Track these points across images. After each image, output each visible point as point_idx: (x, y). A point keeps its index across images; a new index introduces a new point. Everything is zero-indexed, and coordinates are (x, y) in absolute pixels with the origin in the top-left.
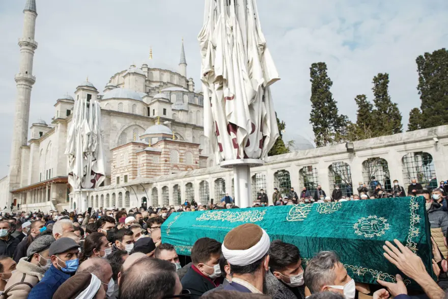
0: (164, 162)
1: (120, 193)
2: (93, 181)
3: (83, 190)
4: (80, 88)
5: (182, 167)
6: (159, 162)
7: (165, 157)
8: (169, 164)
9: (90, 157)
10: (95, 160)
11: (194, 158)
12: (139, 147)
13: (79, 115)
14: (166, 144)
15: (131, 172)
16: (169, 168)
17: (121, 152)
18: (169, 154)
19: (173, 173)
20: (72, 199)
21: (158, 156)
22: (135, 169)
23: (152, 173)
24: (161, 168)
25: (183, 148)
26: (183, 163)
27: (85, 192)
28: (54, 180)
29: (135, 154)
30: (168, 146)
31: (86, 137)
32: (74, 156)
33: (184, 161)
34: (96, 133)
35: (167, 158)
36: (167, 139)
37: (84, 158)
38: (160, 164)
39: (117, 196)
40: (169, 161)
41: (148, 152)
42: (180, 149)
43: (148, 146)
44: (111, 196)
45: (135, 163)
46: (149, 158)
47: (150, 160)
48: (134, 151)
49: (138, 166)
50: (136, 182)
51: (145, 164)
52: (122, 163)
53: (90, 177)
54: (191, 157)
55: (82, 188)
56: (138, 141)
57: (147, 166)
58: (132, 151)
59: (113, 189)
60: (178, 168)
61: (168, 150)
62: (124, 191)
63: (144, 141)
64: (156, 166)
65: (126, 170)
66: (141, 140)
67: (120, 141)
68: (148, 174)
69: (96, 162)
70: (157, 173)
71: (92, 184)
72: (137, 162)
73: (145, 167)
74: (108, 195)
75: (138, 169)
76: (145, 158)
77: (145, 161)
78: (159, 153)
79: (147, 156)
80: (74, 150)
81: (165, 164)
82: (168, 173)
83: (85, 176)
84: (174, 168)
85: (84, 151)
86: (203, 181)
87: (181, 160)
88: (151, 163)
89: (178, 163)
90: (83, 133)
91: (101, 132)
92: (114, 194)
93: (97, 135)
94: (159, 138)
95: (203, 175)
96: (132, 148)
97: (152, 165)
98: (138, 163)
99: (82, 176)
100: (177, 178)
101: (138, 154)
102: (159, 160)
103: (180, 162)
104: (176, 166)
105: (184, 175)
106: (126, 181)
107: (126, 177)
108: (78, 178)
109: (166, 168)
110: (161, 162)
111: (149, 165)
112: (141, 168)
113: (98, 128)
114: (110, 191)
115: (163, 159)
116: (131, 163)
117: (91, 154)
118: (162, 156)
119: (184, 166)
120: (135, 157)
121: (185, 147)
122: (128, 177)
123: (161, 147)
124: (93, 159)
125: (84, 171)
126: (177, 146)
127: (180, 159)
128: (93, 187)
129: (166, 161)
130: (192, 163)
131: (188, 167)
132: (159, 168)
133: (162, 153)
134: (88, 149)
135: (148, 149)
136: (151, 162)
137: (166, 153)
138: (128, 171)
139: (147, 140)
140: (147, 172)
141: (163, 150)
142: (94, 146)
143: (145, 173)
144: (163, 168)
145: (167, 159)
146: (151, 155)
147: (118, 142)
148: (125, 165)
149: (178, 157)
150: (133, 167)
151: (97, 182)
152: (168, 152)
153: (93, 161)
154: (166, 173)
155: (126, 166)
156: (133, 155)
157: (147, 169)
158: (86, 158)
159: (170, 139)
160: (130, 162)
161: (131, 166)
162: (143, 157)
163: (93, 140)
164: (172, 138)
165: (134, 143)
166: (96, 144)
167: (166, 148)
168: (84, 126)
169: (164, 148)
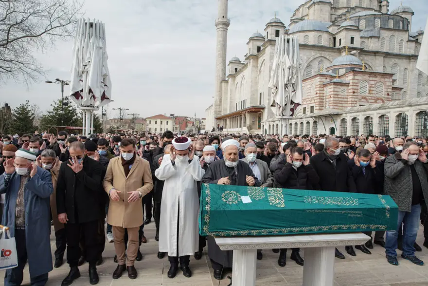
0: (352, 94)
1: (308, 123)
2: (292, 110)
3: (284, 117)
4: (270, 25)
5: (372, 99)
6: (346, 94)
7: (352, 89)
8: (357, 96)
9: (290, 89)
10: (295, 91)
11: (386, 90)
12: (326, 79)
13: (280, 51)
14: (354, 75)
15: (318, 103)
16: (356, 100)
17: (308, 84)
18: (357, 86)
19: (360, 105)
20: (263, 126)
21: (346, 88)
22: (321, 100)
23: (338, 105)
24: (349, 100)
25: (374, 79)
26: (372, 95)
27: (285, 119)
28: (249, 109)
29: (322, 86)
30: (356, 77)
31: (287, 71)
32: (276, 88)
33: (373, 92)
34: (296, 66)
35: (355, 89)
36: (355, 69)
37: (285, 89)
38: (347, 96)
39: (305, 125)
40: (356, 93)
41: (335, 83)
42: (370, 80)
43: (335, 77)
44: (299, 125)
45: (321, 95)
46: (336, 90)
47: (337, 92)
48: (322, 83)
49: (324, 98)
50: (325, 112)
51: (332, 96)
52: (309, 94)
53: (290, 106)
54: (383, 88)
55: (283, 115)
56: (325, 73)
57: (334, 97)
58: (319, 83)
59: (302, 118)
60: (367, 100)
61: (356, 81)
62: (311, 121)
63: (330, 73)
64: (343, 98)
65: (313, 102)
66: (328, 71)
67: (305, 73)
68: (335, 106)
69: (295, 93)
70: (344, 105)
71: (291, 113)
72: (323, 94)
73: (332, 99)
74: (296, 124)
75: (324, 100)
76: (332, 90)
77: (332, 93)
78: (347, 85)
79: (334, 88)
80: (277, 82)
81: (352, 95)
82: (356, 105)
83: (286, 105)
84: (363, 100)
85: (285, 83)
86: (401, 114)
87: (371, 92)
88: (338, 95)
89: (367, 94)
90: (284, 67)
91: (300, 65)
92: (302, 123)
93: (296, 68)
94: (347, 69)
95: (402, 107)
96: (319, 80)
97: (339, 96)
98: (325, 95)
99: (284, 105)
100: (369, 109)
101: (325, 85)
102: (346, 92)
103: (369, 93)
104: (365, 98)
105: (378, 107)
106: (312, 111)
107: (312, 108)
108: (280, 107)
109: (353, 100)
110: (349, 94)
111: (336, 96)
112: (328, 100)
113: (297, 61)
114: (298, 120)
115: (351, 91)
116: (318, 95)
117: (291, 85)
118: (350, 87)
119: (373, 98)
120: (322, 89)
121: (376, 77)
122: (315, 108)
123: (349, 78)
124: (293, 90)
125: (285, 101)
126: (366, 77)
127: (370, 90)
128: (292, 115)
129: (354, 92)
130: (383, 95)
131: (378, 99)
132: (346, 100)
133: (350, 84)
134: (288, 81)
135: (335, 80)
136: (338, 93)
137: (355, 84)
138: (315, 103)
139: (334, 71)
140: (334, 103)
141: (351, 81)
142: (294, 78)
143: (332, 104)
144: (351, 99)
145: (355, 91)
146: (338, 87)
147: (304, 75)
148: (311, 97)
149: (368, 88)
150: (319, 99)
151: (295, 111)
152: (357, 83)
153: (292, 92)
154: (353, 105)
155: (313, 98)
156: (320, 87)
157: (333, 100)
158: (287, 89)
159: (358, 70)
160: (317, 93)
161: (318, 97)
162: (330, 88)
163: (293, 73)
164: (361, 69)
165: (322, 75)
166: (295, 76)
167: (355, 79)
168: (285, 60)
169: (353, 79)
